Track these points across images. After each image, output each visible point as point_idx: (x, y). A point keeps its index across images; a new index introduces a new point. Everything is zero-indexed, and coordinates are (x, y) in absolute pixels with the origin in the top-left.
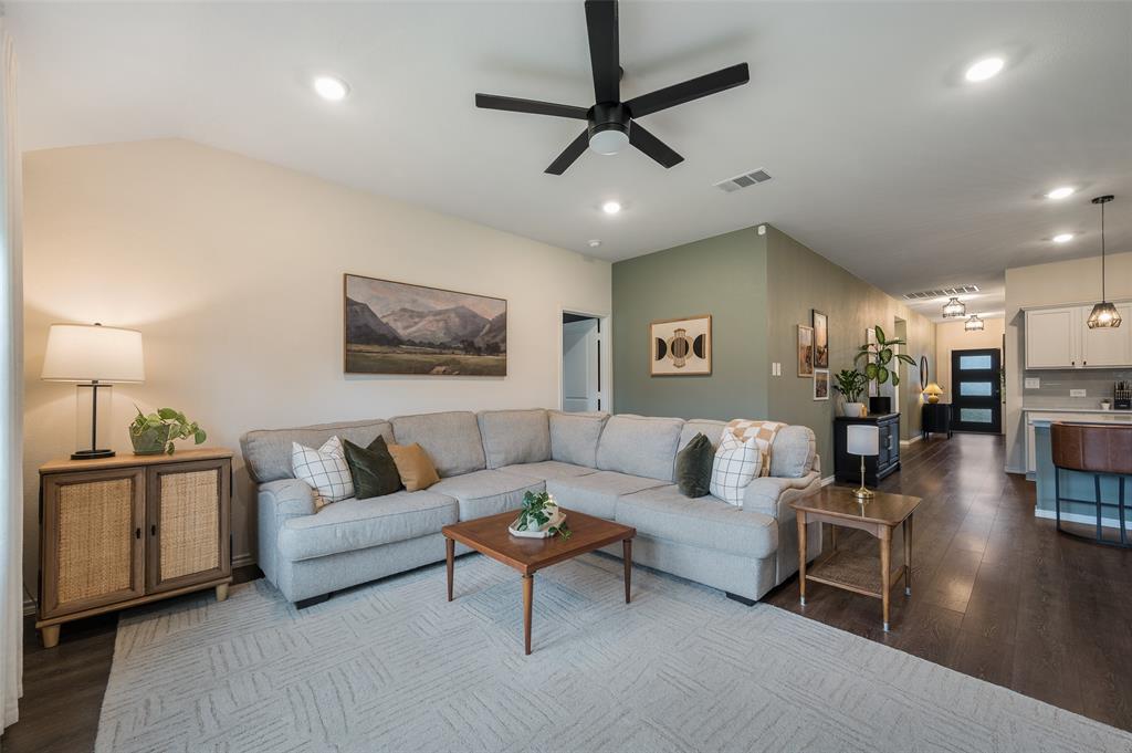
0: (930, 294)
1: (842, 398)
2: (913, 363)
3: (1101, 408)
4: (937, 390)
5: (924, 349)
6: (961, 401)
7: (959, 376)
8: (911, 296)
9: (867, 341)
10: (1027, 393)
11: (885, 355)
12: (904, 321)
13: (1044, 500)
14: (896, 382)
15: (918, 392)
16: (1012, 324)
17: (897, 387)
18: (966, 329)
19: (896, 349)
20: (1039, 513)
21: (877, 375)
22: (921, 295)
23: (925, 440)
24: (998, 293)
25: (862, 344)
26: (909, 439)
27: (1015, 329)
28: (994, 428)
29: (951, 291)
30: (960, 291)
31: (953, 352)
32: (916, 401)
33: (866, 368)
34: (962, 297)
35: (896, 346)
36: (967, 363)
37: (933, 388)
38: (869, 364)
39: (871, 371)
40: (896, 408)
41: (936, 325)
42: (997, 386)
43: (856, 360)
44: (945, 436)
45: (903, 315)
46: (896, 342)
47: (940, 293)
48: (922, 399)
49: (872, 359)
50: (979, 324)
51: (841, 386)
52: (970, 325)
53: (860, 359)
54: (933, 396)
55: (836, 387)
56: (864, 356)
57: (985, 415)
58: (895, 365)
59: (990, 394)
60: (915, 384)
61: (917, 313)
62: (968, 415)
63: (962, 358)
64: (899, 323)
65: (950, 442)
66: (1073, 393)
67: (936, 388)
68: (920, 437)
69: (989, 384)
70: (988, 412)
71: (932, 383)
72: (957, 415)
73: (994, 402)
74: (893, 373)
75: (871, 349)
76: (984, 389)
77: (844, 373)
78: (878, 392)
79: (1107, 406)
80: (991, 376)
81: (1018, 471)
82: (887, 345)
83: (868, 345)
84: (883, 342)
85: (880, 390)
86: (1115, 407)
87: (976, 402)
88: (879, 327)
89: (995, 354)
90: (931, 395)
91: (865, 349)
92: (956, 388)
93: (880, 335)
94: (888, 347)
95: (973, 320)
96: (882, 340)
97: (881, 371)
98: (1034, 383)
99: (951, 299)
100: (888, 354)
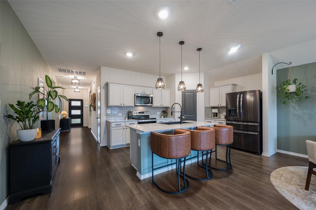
1: (17, 126)
3: (125, 119)
7: (71, 108)
9: (38, 84)
10: (107, 115)
11: (53, 94)
15: (59, 114)
16: (101, 88)
18: (75, 92)
25: (35, 86)
27: (104, 90)
28: (80, 125)
29: (76, 73)
30: (80, 73)
31: (69, 99)
32: (58, 118)
33: (38, 102)
34: (80, 77)
36: (74, 103)
38: (39, 100)
39: (41, 104)
42: (82, 112)
43: (30, 95)
44: (69, 130)
46: (60, 87)
47: (72, 72)
48: (60, 117)
51: (15, 115)
53: (33, 95)
55: (10, 116)
56: (36, 94)
59: (80, 114)
62: (74, 121)
63: (72, 102)
66: (119, 114)
67: (65, 112)
69: (80, 111)
70: (80, 120)
71: (63, 111)
72: (71, 121)
73: (81, 116)
75: (41, 90)
76: (78, 112)
77: (19, 103)
78: (47, 117)
79: (127, 118)
80: (81, 108)
81: (104, 145)
82: (53, 88)
83: (39, 88)
84: (51, 87)
85: (48, 116)
86: (128, 119)
87: (76, 117)
88: (48, 77)
89: (82, 101)
90: (64, 115)
91: (37, 90)
92: (70, 112)
93: (49, 82)
94: (54, 89)
95: (77, 89)
96: (50, 85)
97: (50, 104)
98: (109, 111)
99: (75, 77)
100: (55, 94)
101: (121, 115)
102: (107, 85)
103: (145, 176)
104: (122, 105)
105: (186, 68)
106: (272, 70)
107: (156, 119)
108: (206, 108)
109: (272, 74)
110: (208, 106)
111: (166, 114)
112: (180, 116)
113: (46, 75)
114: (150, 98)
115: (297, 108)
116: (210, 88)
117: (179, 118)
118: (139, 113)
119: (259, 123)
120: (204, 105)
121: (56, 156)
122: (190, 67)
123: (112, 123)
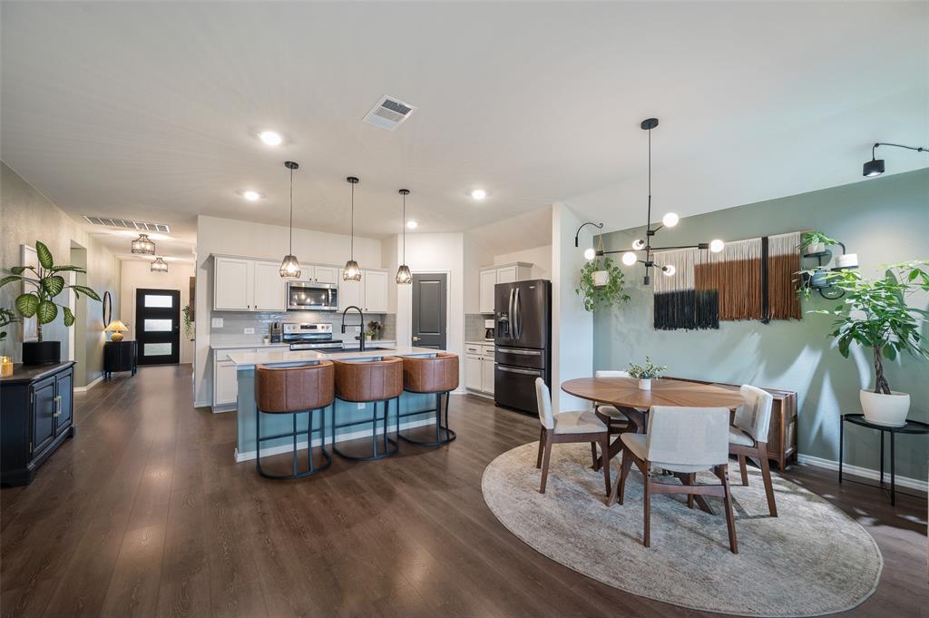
0: (118, 223)
2: (96, 298)
3: (264, 342)
4: (122, 328)
5: (108, 283)
6: (144, 337)
7: (143, 313)
8: (95, 220)
9: (21, 259)
10: (213, 331)
11: (52, 285)
12: (84, 249)
13: (245, 443)
14: (69, 320)
15: (98, 330)
16: (203, 267)
17: (72, 328)
19: (72, 278)
20: (240, 457)
21: (38, 310)
22: (106, 221)
23: (105, 380)
24: (190, 240)
25: (13, 264)
26: (86, 385)
27: (205, 272)
29: (141, 226)
30: (152, 227)
31: (137, 290)
32: (97, 340)
33: (18, 301)
34: (153, 236)
35: (72, 274)
36: (151, 302)
37: (117, 325)
38: (22, 296)
39: (27, 305)
40: (70, 354)
41: (121, 261)
42: (176, 324)
44: (130, 373)
45: (82, 241)
46: (72, 268)
47: (130, 225)
48: (104, 338)
49: (30, 289)
50: (164, 266)
52: (156, 266)
53: (7, 286)
54: (117, 334)
56: (14, 284)
57: (165, 349)
58: (69, 299)
59: (170, 330)
60: (96, 321)
61: (101, 245)
62: (151, 349)
63: (146, 296)
64: (76, 249)
65: (134, 381)
66: (246, 331)
67: (121, 325)
68: (101, 378)
69: (170, 321)
70: (169, 346)
71: (115, 320)
72: (141, 350)
73: (173, 337)
74: (66, 310)
75: (27, 273)
76: (165, 325)
78: (40, 335)
79: (267, 341)
80: (172, 314)
81: (205, 405)
82: (56, 271)
83: (23, 269)
84: (50, 267)
85: (42, 332)
86: (272, 342)
87: (159, 337)
88: (43, 245)
89: (176, 295)
90: (115, 332)
91: (17, 272)
92: (140, 325)
93: (45, 256)
94: (58, 274)
95: (159, 262)
96: (47, 263)
97: (45, 306)
98: (218, 323)
99: (141, 235)
100: (57, 283)
101: (253, 332)
102: (211, 259)
103: (245, 456)
104: (252, 309)
105: (412, 225)
106: (577, 239)
107: (341, 342)
108: (467, 316)
109: (577, 246)
110: (475, 312)
111: (377, 330)
112: (359, 335)
113: (38, 242)
114: (330, 293)
115: (621, 319)
116: (480, 271)
117: (357, 338)
118: (302, 327)
119: (543, 351)
120: (464, 311)
121: (55, 420)
122: (419, 224)
123: (218, 352)
